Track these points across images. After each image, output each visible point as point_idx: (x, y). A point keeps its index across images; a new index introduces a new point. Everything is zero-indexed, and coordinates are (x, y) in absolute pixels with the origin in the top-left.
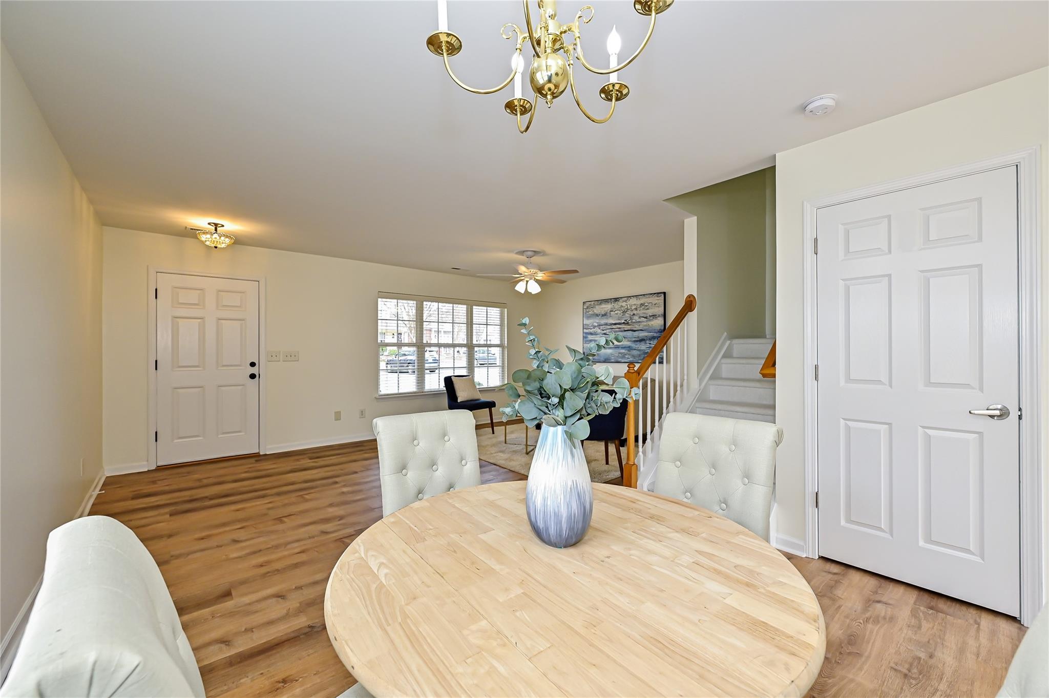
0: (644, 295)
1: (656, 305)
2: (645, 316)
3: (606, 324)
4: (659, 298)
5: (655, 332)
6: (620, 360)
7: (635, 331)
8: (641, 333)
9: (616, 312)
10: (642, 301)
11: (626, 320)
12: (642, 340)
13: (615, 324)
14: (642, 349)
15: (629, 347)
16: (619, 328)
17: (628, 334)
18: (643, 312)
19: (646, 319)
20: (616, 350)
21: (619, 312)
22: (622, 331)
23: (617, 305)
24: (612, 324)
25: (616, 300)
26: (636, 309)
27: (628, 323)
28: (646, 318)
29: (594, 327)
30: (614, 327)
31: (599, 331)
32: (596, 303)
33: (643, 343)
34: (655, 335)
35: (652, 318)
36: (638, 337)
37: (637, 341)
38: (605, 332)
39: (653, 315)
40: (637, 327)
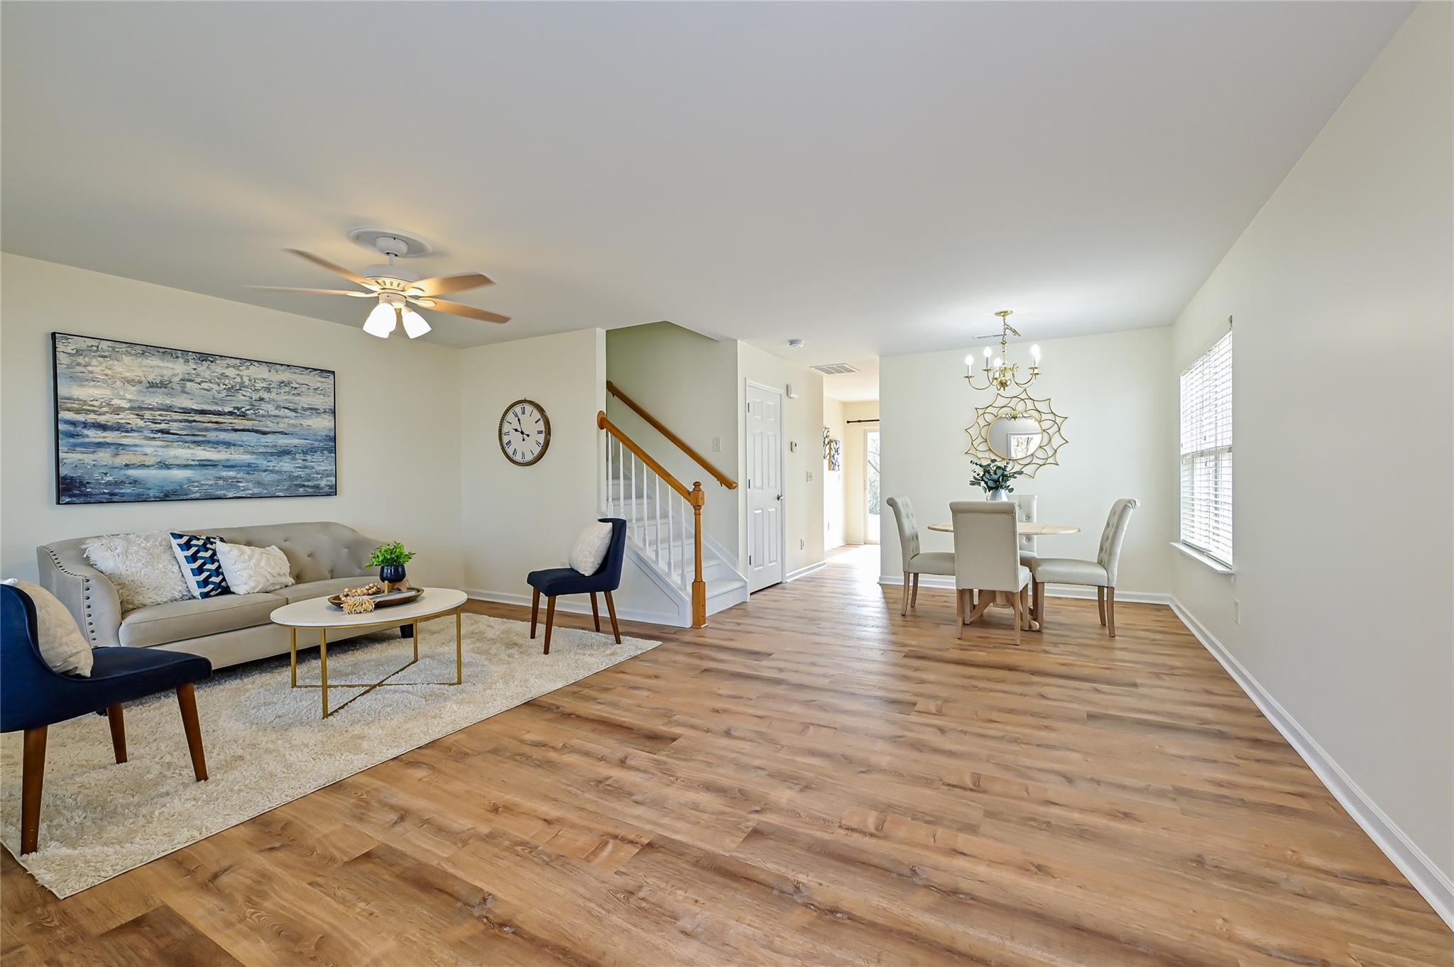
0: (289, 366)
1: (318, 392)
2: (291, 406)
3: (169, 409)
4: (323, 380)
5: (316, 440)
6: (219, 493)
7: (264, 433)
8: (282, 438)
9: (205, 385)
10: (286, 376)
11: (238, 409)
12: (284, 452)
13: (203, 412)
14: (284, 469)
15: (249, 465)
16: (217, 423)
17: (245, 439)
18: (285, 397)
19: (294, 414)
20: (206, 471)
21: (215, 387)
22: (225, 430)
23: (204, 369)
24: (186, 411)
25: (204, 357)
26: (268, 390)
27: (244, 415)
28: (295, 410)
29: (117, 410)
30: (198, 418)
31: (136, 422)
32: (124, 348)
33: (287, 458)
34: (316, 444)
35: (308, 413)
36: (276, 446)
37: (272, 454)
38: (163, 426)
39: (311, 409)
40: (270, 426)
